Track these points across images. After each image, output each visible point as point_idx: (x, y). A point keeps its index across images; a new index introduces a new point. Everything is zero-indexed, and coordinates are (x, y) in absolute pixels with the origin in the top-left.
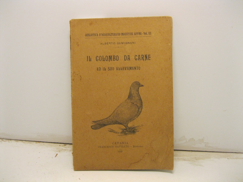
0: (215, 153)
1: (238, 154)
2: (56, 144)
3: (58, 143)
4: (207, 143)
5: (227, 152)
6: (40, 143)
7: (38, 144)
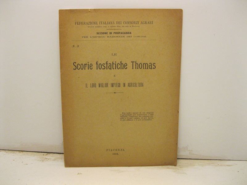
0: (199, 160)
1: (223, 161)
2: (39, 153)
3: (41, 152)
4: (191, 150)
5: (211, 160)
6: (24, 152)
7: (21, 153)
